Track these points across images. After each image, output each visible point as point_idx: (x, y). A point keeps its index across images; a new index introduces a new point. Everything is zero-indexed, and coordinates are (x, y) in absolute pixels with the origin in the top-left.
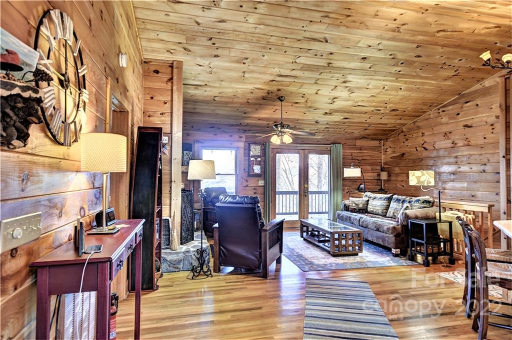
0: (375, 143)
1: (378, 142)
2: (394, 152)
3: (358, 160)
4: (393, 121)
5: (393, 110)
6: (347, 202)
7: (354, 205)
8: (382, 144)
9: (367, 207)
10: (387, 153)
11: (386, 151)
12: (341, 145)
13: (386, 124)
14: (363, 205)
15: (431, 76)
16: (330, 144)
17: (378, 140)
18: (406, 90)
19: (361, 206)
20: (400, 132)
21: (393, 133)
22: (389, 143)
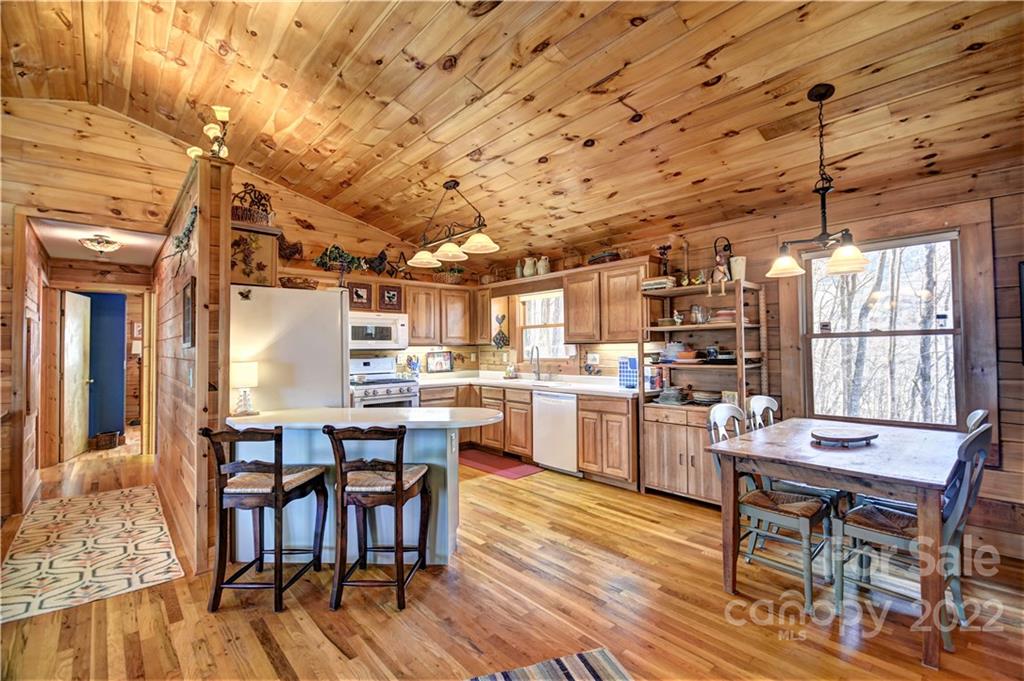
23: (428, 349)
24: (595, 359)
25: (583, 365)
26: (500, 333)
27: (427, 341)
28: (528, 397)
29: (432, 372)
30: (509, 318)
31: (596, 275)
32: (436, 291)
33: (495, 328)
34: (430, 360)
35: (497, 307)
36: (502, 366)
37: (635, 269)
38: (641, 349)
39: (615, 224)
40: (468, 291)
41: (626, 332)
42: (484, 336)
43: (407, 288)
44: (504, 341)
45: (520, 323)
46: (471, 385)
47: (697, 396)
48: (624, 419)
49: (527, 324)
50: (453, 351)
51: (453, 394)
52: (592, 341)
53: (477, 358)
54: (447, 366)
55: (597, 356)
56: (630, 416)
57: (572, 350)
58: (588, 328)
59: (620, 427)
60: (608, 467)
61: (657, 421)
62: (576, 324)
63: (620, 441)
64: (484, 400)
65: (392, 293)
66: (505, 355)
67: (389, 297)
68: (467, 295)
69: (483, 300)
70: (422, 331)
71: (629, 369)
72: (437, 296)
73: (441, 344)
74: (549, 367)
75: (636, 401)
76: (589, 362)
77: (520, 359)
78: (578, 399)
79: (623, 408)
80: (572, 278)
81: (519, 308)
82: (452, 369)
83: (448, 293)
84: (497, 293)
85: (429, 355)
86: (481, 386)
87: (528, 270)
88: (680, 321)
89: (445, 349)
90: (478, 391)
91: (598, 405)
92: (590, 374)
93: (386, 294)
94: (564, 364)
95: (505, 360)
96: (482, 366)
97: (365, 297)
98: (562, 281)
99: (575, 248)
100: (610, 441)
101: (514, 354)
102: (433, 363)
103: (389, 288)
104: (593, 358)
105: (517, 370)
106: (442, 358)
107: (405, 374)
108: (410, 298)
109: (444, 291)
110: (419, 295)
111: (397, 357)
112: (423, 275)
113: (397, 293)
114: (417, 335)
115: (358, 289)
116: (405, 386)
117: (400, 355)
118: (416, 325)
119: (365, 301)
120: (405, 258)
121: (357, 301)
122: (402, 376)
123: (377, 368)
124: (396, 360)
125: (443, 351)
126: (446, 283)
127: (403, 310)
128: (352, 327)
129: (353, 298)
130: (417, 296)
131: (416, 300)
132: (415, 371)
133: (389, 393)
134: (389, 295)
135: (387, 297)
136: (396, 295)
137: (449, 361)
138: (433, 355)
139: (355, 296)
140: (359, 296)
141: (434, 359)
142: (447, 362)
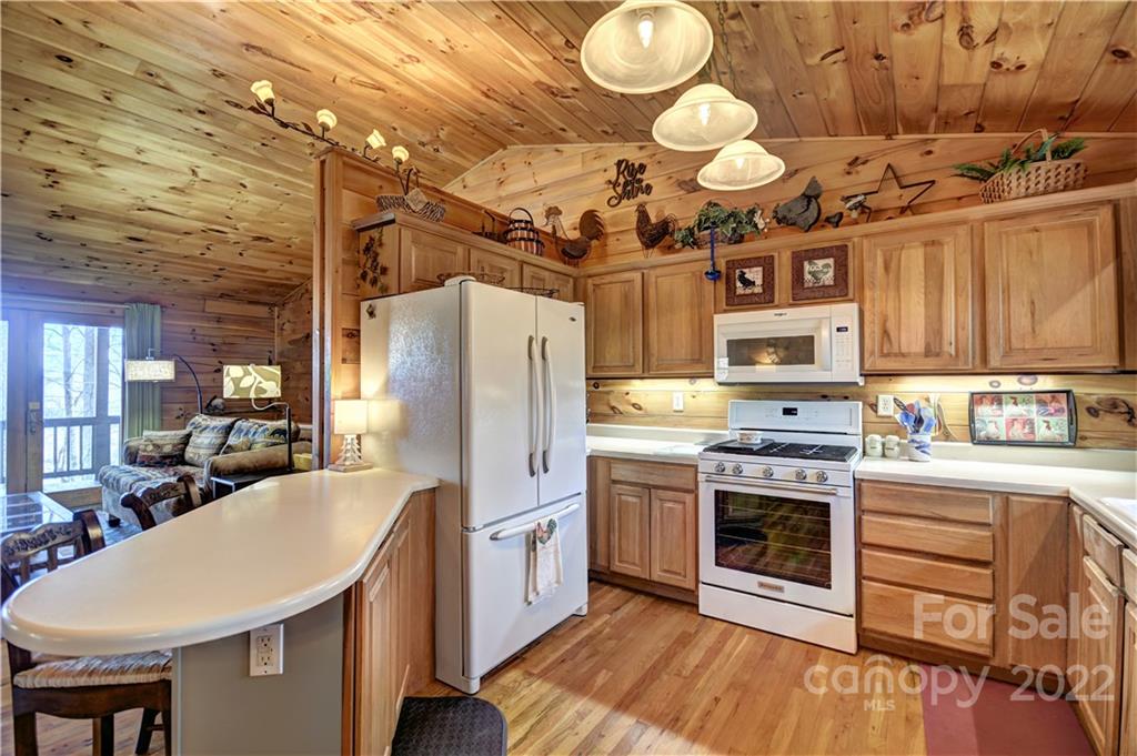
0: (262, 311)
1: (267, 308)
2: (294, 331)
3: (213, 345)
4: (276, 265)
5: (259, 239)
6: (134, 443)
7: (151, 448)
8: (276, 314)
9: (184, 450)
10: (285, 333)
11: (282, 329)
12: (158, 307)
13: (264, 271)
14: (174, 446)
15: (301, 170)
16: (122, 303)
17: (265, 304)
18: (259, 192)
19: (167, 449)
20: (303, 291)
21: (293, 292)
22: (287, 314)
23: (982, 384)
32: (962, 231)
34: (985, 411)
43: (867, 243)
46: (1068, 501)
50: (1077, 391)
51: (990, 514)
65: (821, 263)
67: (813, 274)
68: (1103, 217)
70: (912, 336)
73: (985, 369)
82: (1073, 442)
85: (976, 399)
89: (1044, 383)
93: (807, 268)
97: (759, 281)
103: (814, 255)
106: (1034, 408)
107: (890, 440)
108: (875, 264)
109: (996, 224)
110: (904, 252)
111: (872, 400)
112: (960, 198)
113: (835, 262)
114: (896, 350)
115: (745, 270)
116: (811, 467)
117: (877, 397)
118: (891, 326)
119: (758, 290)
120: (899, 174)
121: (742, 292)
122: (883, 445)
123: (814, 420)
124: (874, 407)
125: (1036, 387)
126: (1005, 200)
127: (851, 296)
128: (728, 341)
129: (736, 288)
130: (895, 254)
131: (893, 265)
132: (916, 437)
133: (768, 475)
134: (815, 269)
135: (810, 273)
136: (832, 265)
137: (1065, 417)
138: (996, 398)
139: (739, 284)
140: (747, 283)
141: (1001, 409)
142: (1053, 420)
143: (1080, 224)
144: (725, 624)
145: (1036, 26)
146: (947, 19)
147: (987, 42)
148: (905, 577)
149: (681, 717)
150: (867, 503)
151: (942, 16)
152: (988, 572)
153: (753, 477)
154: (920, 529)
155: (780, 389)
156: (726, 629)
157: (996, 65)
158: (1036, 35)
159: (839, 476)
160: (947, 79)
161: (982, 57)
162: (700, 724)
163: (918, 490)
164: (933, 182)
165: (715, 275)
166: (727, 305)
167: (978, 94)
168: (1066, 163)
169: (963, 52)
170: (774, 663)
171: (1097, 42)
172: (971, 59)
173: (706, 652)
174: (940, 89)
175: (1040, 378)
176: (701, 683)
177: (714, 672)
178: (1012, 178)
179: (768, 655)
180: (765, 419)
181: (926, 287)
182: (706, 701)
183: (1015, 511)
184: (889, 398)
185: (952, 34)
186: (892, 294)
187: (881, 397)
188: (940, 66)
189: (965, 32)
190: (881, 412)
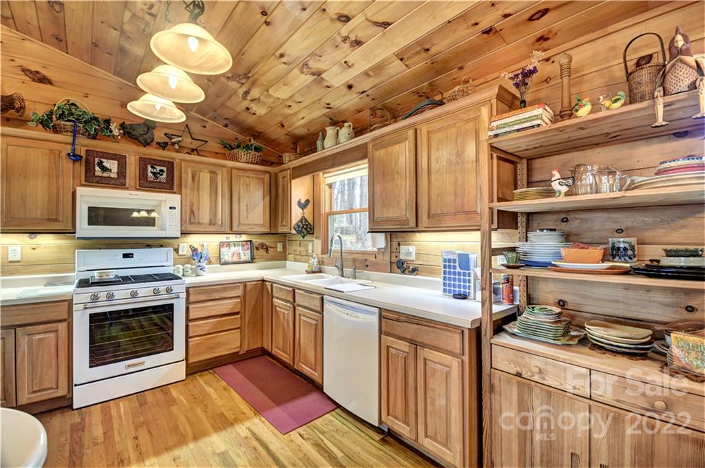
23: (223, 238)
24: (409, 253)
25: (394, 259)
26: (303, 219)
27: (212, 229)
28: (318, 303)
29: (226, 263)
30: (312, 202)
31: (411, 133)
32: (225, 170)
33: (297, 214)
34: (224, 250)
35: (299, 190)
36: (306, 256)
37: (472, 114)
38: (486, 240)
39: (441, 46)
40: (268, 172)
41: (455, 214)
42: (284, 223)
43: (183, 164)
44: (307, 228)
45: (325, 208)
46: (263, 281)
47: (597, 332)
48: (455, 364)
49: (334, 210)
50: (254, 240)
51: (239, 292)
52: (405, 228)
53: (284, 247)
54: (246, 256)
55: (412, 249)
56: (466, 358)
57: (381, 241)
58: (400, 211)
59: (448, 374)
60: (426, 436)
61: (519, 375)
62: (383, 205)
63: (448, 399)
64: (275, 300)
65: (158, 168)
66: (310, 244)
68: (267, 177)
69: (284, 182)
70: (204, 216)
71: (458, 270)
72: (225, 174)
73: (232, 231)
74: (354, 260)
75: (477, 333)
76: (402, 257)
77: (325, 250)
78: (381, 317)
79: (454, 342)
80: (380, 143)
81: (324, 192)
82: (252, 260)
83: (241, 173)
84: (298, 172)
85: (222, 245)
86: (272, 283)
87: (328, 142)
88: (564, 189)
89: (244, 238)
90: (269, 288)
91: (411, 330)
92: (403, 272)
93: (150, 169)
94: (372, 258)
95: (310, 251)
96: (290, 257)
98: (366, 148)
99: (385, 108)
100: (429, 394)
101: (318, 244)
102: (228, 254)
103: (154, 163)
104: (409, 251)
105: (321, 262)
106: (240, 248)
107: (187, 267)
108: (188, 176)
109: (236, 171)
110: (201, 173)
111: (176, 247)
112: (217, 153)
113: (167, 169)
114: (197, 221)
115: (103, 160)
116: (162, 285)
117: (179, 245)
118: (195, 209)
119: (114, 175)
120: (191, 131)
121: (101, 175)
122: (183, 269)
123: (145, 260)
124: (177, 250)
125: (241, 240)
126: (239, 162)
127: (175, 190)
128: (89, 207)
129: (95, 170)
130: (197, 173)
131: (196, 179)
132: (200, 264)
133: (134, 294)
134: (155, 171)
135: (152, 172)
136: (165, 171)
137: (249, 251)
138: (228, 244)
139: (97, 168)
140: (104, 169)
141: (230, 248)
142: (246, 252)
143: (260, 178)
144: (99, 405)
145: (268, 105)
146: (244, 86)
147: (251, 100)
148: (208, 330)
149: (123, 458)
150: (192, 299)
151: (243, 84)
152: (239, 316)
153: (122, 298)
154: (215, 305)
155: (117, 241)
156: (102, 407)
157: (248, 109)
158: (266, 108)
159: (178, 287)
160: (228, 104)
161: (246, 104)
162: (138, 453)
163: (206, 288)
164: (207, 142)
165: (75, 158)
166: (86, 181)
167: (235, 114)
168: (258, 154)
169: (241, 99)
170: (150, 404)
171: (279, 119)
172: (242, 102)
173: (102, 424)
174: (223, 105)
175: (242, 235)
176: (117, 438)
177: (119, 429)
178: (241, 153)
179: (142, 404)
180: (110, 262)
181: (210, 192)
182: (130, 443)
183: (248, 288)
184: (185, 246)
185: (241, 91)
186: (196, 193)
187: (180, 245)
188: (230, 98)
189: (246, 93)
190: (180, 253)
